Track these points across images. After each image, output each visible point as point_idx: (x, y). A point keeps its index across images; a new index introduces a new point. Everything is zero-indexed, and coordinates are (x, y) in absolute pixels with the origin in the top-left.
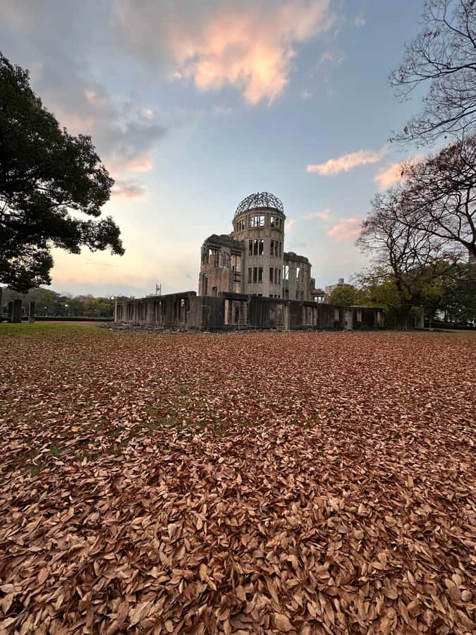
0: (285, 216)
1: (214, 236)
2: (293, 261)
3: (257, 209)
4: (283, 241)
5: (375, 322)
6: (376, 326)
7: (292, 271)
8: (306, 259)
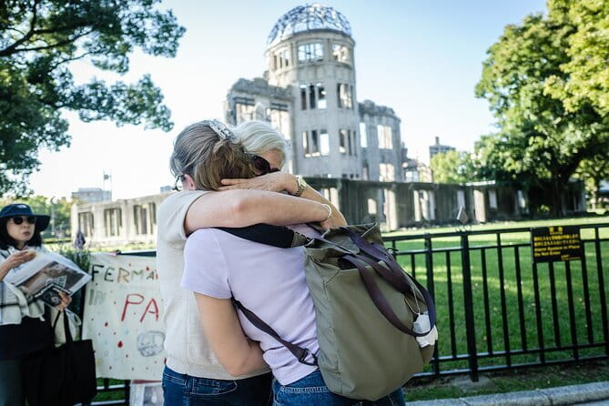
0: (354, 42)
1: (242, 81)
2: (372, 115)
3: (310, 31)
4: (355, 82)
5: (516, 208)
6: (517, 212)
7: (372, 133)
8: (392, 110)
